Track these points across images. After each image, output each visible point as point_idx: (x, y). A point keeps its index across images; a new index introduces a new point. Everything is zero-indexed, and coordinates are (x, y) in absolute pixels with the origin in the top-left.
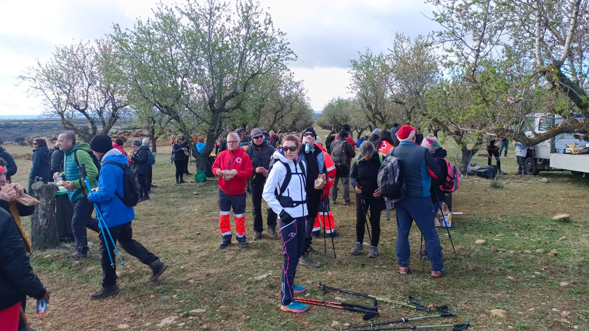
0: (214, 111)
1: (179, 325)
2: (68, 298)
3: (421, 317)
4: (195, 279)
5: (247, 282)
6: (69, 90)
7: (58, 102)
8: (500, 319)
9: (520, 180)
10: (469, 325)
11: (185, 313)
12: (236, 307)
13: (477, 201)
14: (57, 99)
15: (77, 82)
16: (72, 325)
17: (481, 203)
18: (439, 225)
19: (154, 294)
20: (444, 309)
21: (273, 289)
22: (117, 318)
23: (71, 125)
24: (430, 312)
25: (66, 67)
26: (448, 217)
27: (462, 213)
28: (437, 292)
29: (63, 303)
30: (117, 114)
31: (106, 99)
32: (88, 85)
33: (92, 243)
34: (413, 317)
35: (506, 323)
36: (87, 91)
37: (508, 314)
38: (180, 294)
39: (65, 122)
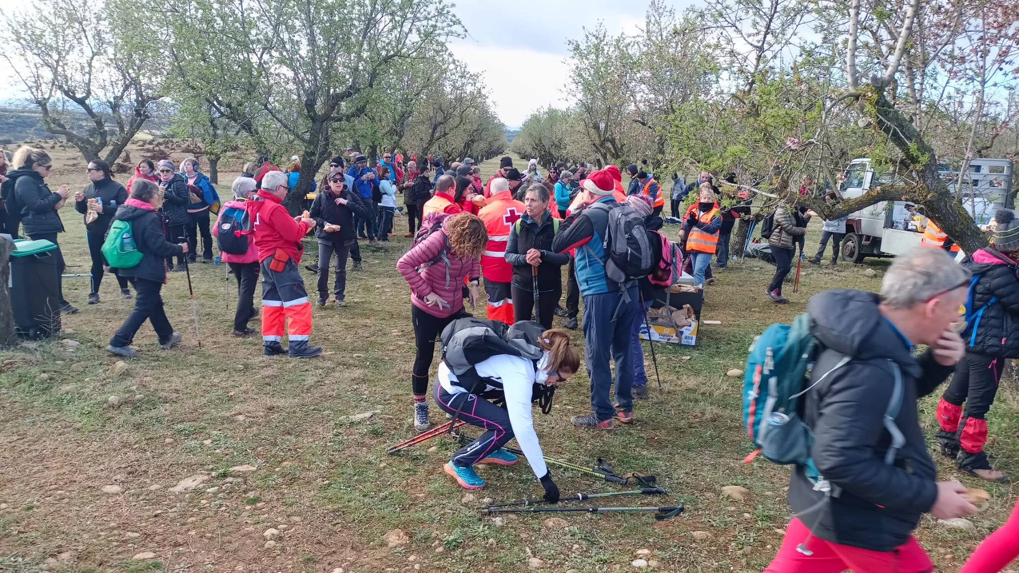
0: (314, 118)
1: (208, 490)
2: (22, 436)
3: (611, 493)
4: (247, 414)
5: (336, 424)
6: (57, 62)
7: (36, 82)
8: (734, 502)
9: (831, 271)
10: (682, 510)
11: (221, 471)
12: (309, 465)
13: (750, 303)
14: (34, 77)
15: (72, 47)
16: (24, 483)
17: (755, 307)
18: (677, 342)
19: (172, 436)
20: (650, 482)
21: (378, 438)
22: (105, 473)
23: (60, 125)
24: (626, 484)
25: (52, 18)
26: (692, 328)
27: (719, 322)
28: (645, 453)
29: (13, 444)
30: (145, 112)
31: (125, 82)
32: (91, 55)
33: (78, 343)
34: (597, 493)
35: (743, 509)
36: (90, 66)
37: (747, 494)
38: (217, 439)
39: (48, 119)
